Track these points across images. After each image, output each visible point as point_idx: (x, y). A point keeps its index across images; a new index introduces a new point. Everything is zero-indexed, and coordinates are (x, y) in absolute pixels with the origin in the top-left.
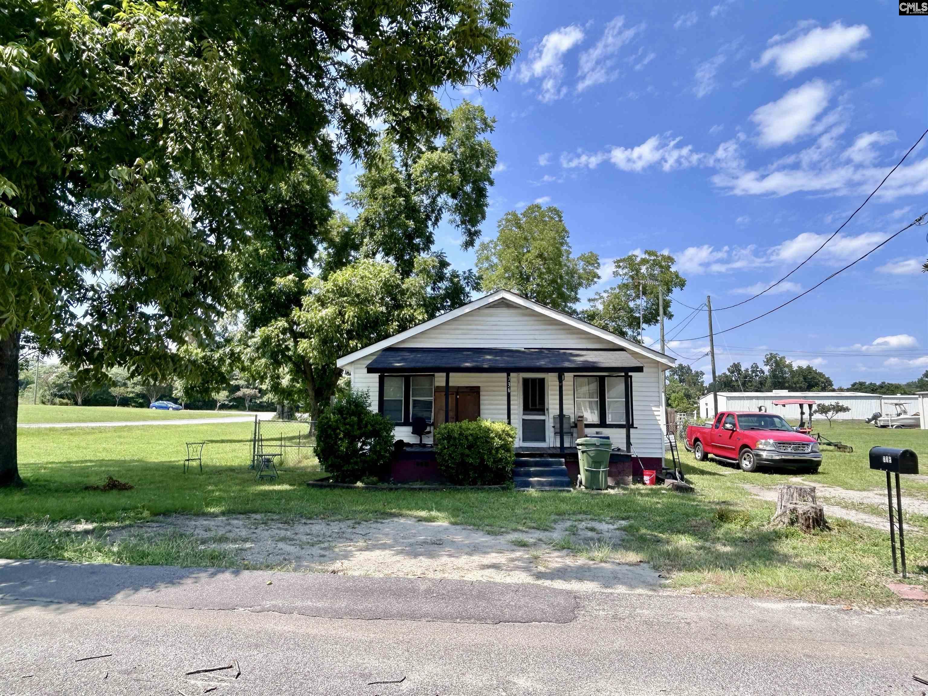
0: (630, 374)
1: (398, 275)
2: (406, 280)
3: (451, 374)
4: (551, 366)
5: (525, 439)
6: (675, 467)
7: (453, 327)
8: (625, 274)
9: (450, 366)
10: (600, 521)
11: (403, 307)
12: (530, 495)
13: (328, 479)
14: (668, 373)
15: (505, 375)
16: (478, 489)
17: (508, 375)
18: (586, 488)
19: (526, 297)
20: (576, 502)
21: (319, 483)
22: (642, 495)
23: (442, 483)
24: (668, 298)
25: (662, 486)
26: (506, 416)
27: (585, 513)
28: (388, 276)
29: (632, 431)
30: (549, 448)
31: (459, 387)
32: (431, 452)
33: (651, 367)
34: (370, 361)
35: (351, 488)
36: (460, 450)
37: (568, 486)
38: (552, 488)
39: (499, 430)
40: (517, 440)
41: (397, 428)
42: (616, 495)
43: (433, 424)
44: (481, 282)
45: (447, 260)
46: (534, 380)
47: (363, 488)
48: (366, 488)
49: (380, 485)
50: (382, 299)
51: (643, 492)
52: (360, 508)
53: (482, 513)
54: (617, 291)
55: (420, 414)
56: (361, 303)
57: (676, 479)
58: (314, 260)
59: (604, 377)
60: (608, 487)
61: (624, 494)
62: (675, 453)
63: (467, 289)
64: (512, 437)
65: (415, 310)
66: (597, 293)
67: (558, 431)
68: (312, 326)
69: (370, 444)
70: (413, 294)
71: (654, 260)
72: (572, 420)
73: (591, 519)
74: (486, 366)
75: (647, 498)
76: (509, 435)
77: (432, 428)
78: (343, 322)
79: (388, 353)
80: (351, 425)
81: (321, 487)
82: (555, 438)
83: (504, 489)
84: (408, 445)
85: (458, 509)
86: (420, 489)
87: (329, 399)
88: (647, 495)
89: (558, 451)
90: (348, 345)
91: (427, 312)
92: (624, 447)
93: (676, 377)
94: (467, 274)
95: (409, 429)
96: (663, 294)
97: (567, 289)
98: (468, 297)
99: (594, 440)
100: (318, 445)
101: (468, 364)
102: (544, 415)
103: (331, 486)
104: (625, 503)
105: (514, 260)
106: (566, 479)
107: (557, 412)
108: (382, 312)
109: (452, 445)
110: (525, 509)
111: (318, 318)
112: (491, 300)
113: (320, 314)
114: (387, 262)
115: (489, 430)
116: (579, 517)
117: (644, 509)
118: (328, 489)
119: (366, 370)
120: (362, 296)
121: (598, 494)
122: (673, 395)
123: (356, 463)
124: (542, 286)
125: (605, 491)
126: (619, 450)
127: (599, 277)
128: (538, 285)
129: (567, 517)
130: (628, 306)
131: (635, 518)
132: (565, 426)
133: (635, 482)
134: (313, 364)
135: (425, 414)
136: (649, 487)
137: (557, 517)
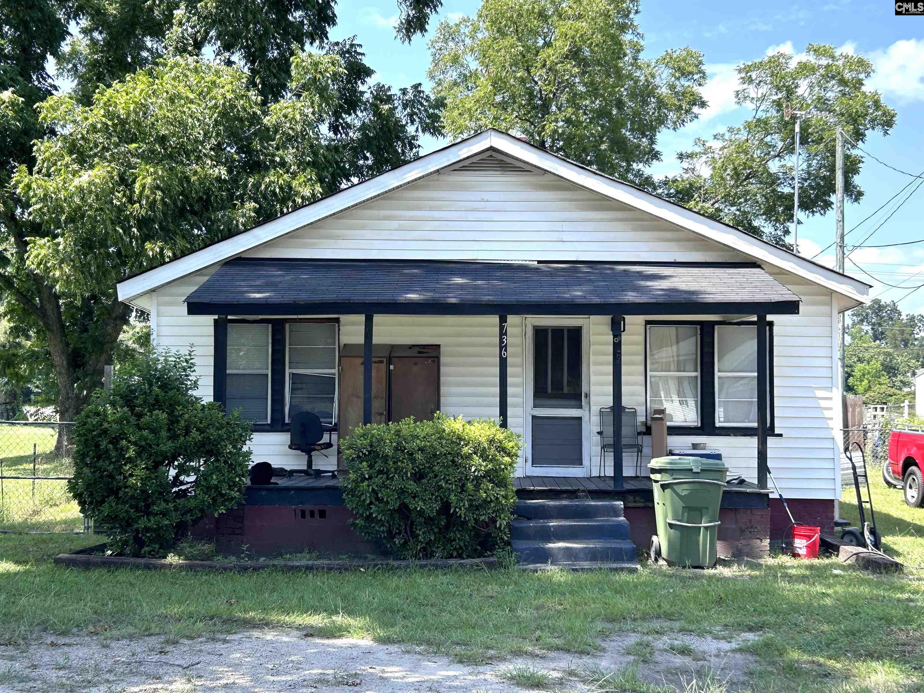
0: (769, 318)
1: (252, 94)
2: (273, 107)
3: (377, 318)
4: (596, 300)
5: (536, 461)
6: (863, 521)
7: (383, 213)
8: (763, 98)
9: (374, 298)
10: (701, 634)
11: (267, 169)
12: (550, 579)
13: (102, 548)
14: (849, 318)
15: (495, 319)
16: (437, 567)
17: (503, 320)
18: (670, 563)
19: (541, 146)
20: (648, 594)
21: (83, 557)
22: (791, 579)
23: (357, 555)
24: (854, 152)
25: (834, 559)
26: (497, 410)
27: (669, 617)
28: (229, 96)
29: (771, 441)
30: (590, 479)
31: (393, 347)
32: (335, 488)
33: (814, 303)
34: (193, 289)
35: (155, 567)
36: (397, 482)
37: (631, 559)
38: (596, 565)
39: (483, 440)
40: (520, 461)
41: (257, 437)
42: (734, 579)
43: (335, 429)
44: (442, 113)
45: (366, 61)
46: (558, 331)
47: (181, 567)
48: (190, 568)
49: (219, 561)
50: (218, 148)
51: (793, 572)
52: (176, 610)
53: (446, 617)
54: (743, 136)
55: (307, 407)
56: (171, 157)
57: (865, 545)
58: (60, 58)
59: (713, 324)
60: (717, 562)
61: (751, 577)
62: (863, 490)
63: (411, 129)
64: (509, 455)
65: (294, 175)
66: (698, 141)
67: (611, 441)
68: (58, 209)
69: (196, 470)
70: (290, 139)
71: (828, 66)
72: (641, 418)
73: (682, 630)
74: (453, 301)
75: (802, 586)
76: (502, 449)
77: (334, 436)
78: (131, 201)
79: (234, 270)
80: (153, 431)
81: (87, 566)
82: (603, 456)
83: (491, 566)
84: (281, 472)
85: (393, 610)
86: (309, 568)
87: (101, 373)
88: (803, 579)
89: (610, 486)
90: (142, 252)
91: (321, 180)
92: (752, 477)
93: (866, 327)
94: (410, 96)
95: (284, 438)
96: (846, 142)
97: (632, 130)
98: (412, 146)
99: (689, 462)
100: (78, 475)
101: (413, 296)
102: (580, 407)
103: (106, 564)
104: (754, 595)
105: (515, 64)
106: (627, 545)
107: (609, 401)
108: (218, 179)
109: (380, 472)
110: (537, 608)
111: (72, 188)
112: (465, 152)
113: (76, 182)
114: (229, 63)
115: (460, 438)
116: (657, 625)
117: (796, 609)
118: (104, 571)
119: (184, 309)
120: (173, 141)
121: (697, 578)
122: (860, 366)
123: (164, 514)
124: (577, 124)
125: (711, 571)
126: (742, 482)
127: (703, 104)
128: (568, 121)
129: (629, 625)
130: (766, 170)
131: (776, 627)
132: (625, 431)
133: (775, 551)
134: (63, 295)
135: (317, 407)
136: (806, 561)
137: (609, 626)
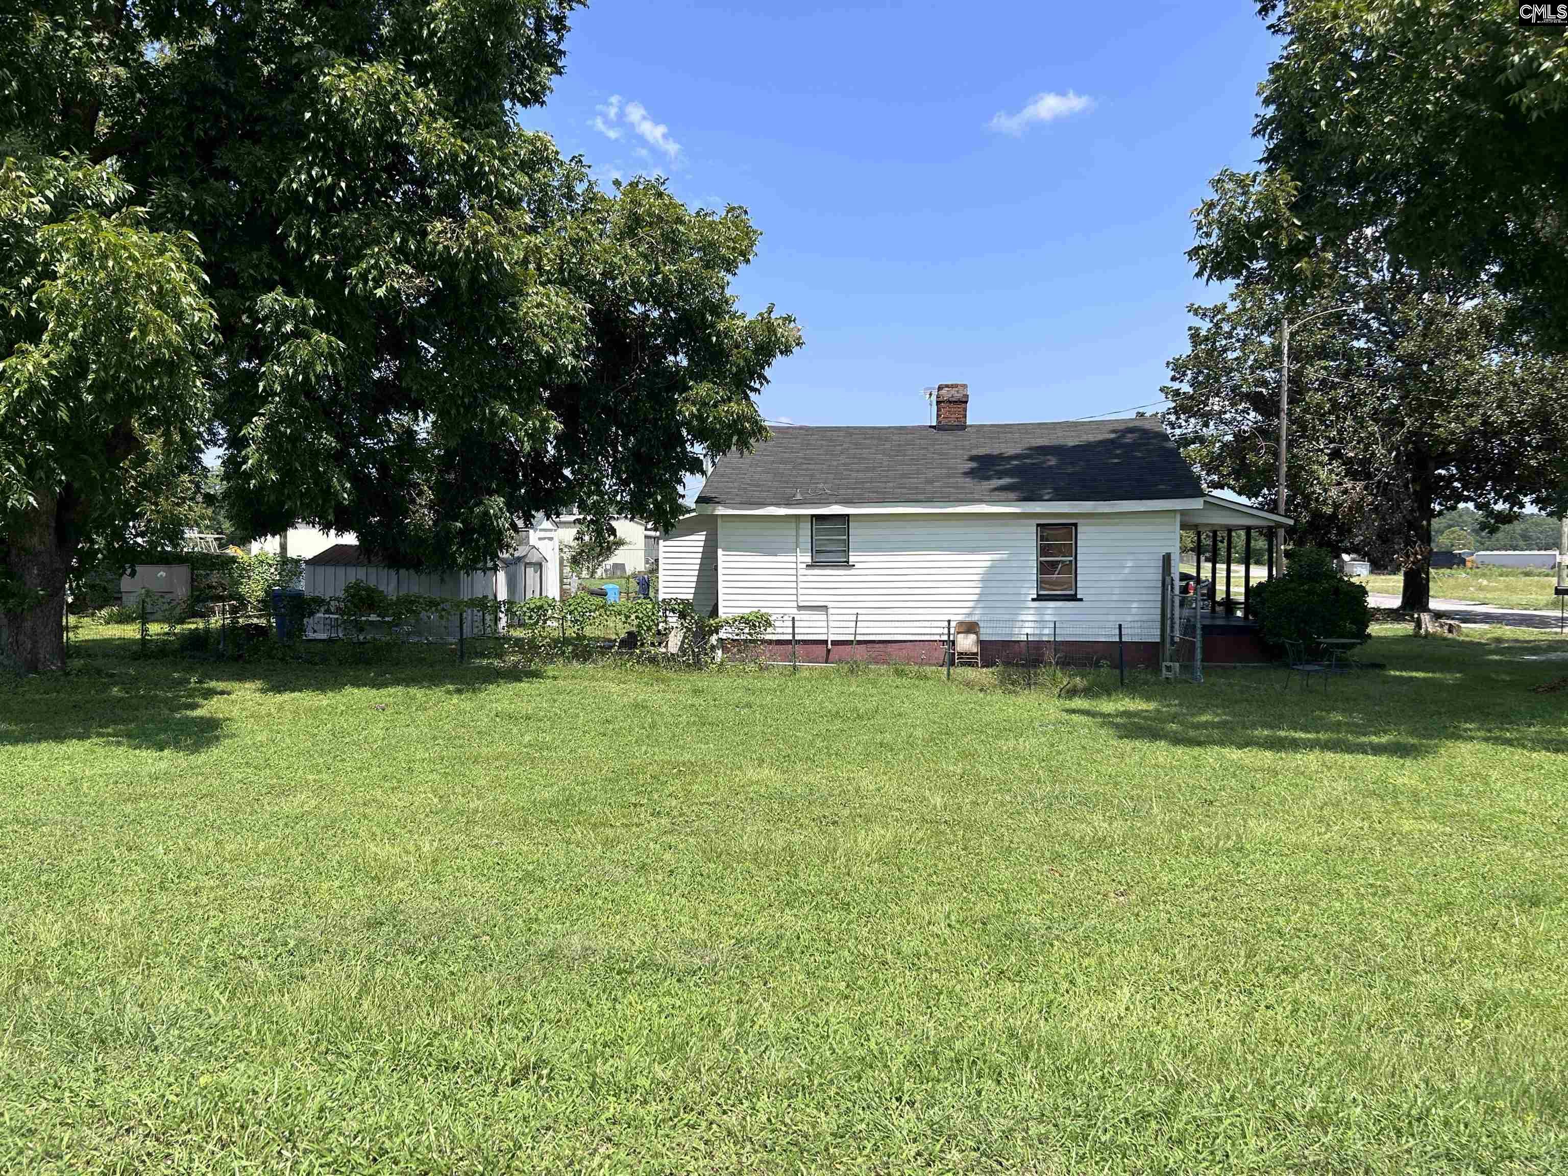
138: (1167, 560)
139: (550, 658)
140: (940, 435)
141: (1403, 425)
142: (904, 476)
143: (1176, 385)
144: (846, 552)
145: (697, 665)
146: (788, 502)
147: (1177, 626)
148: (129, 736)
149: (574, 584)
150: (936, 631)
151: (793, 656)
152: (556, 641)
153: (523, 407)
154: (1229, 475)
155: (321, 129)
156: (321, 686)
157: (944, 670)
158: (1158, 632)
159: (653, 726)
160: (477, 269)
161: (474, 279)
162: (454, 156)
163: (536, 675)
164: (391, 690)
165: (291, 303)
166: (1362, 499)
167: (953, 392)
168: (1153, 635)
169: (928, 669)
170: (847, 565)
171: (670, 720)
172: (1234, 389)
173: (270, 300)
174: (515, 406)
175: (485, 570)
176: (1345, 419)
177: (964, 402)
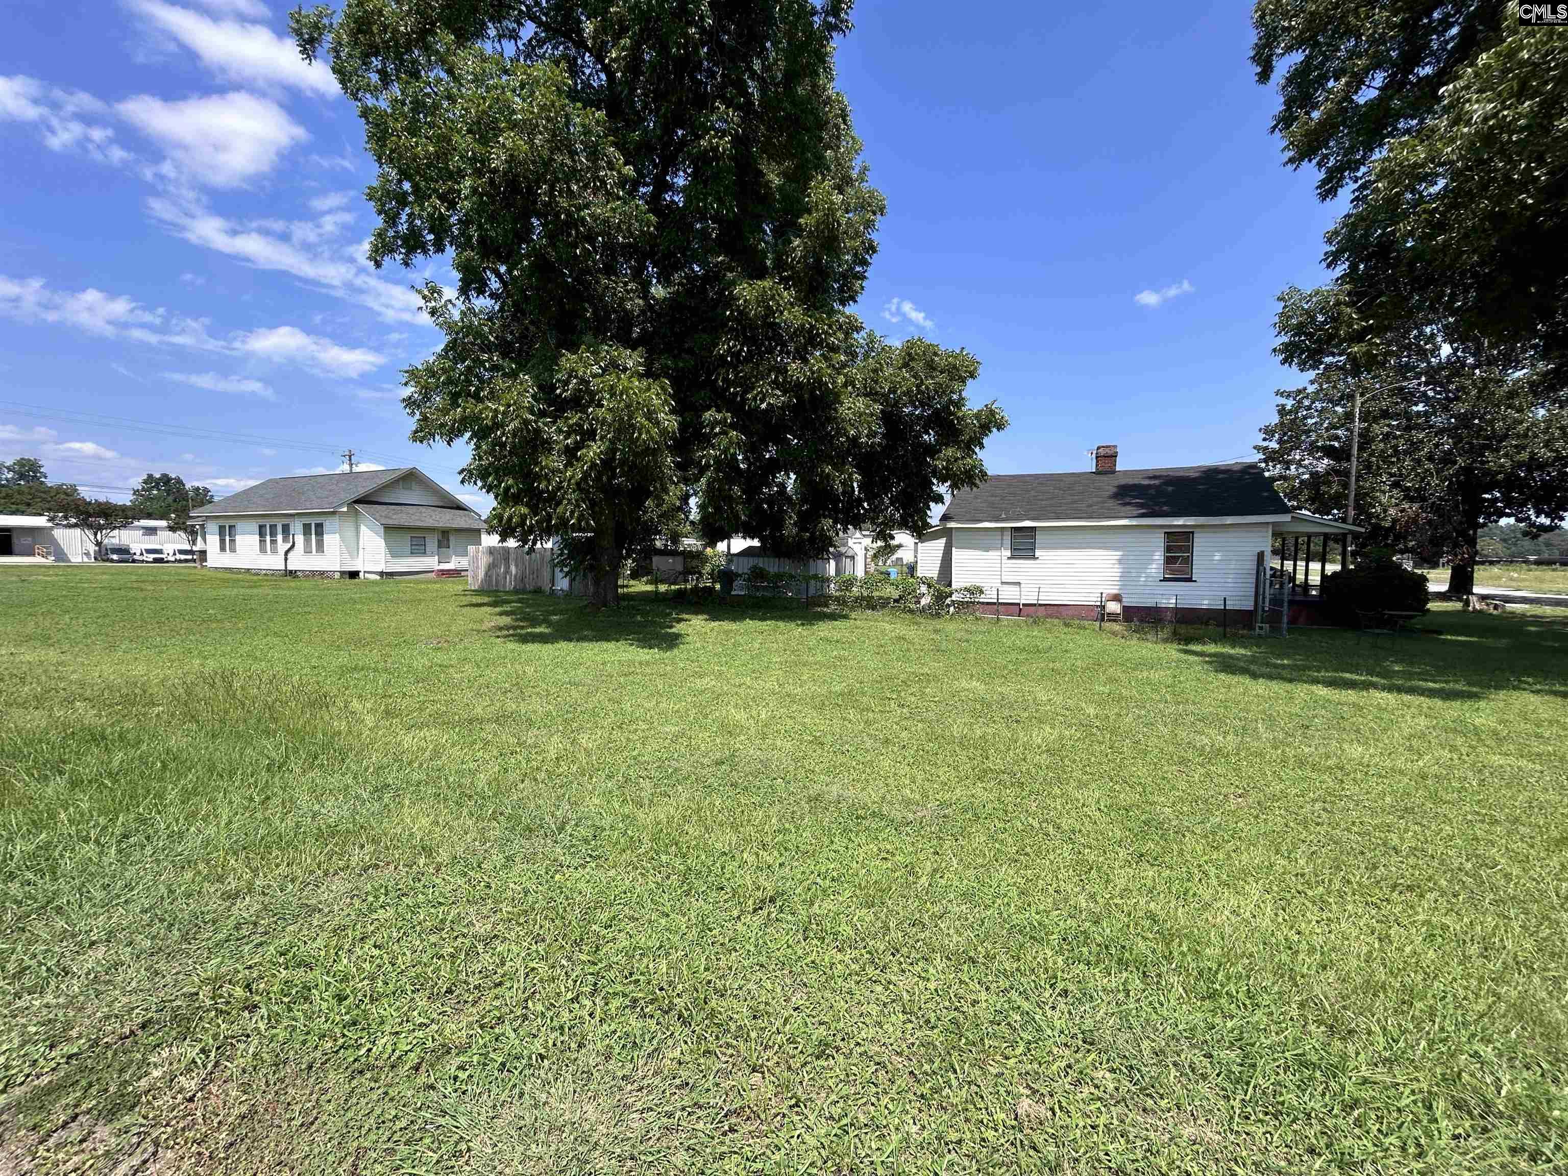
138: (1261, 556)
139: (852, 609)
140: (1098, 477)
141: (1455, 462)
142: (1074, 502)
143: (1265, 444)
144: (1033, 550)
145: (938, 615)
146: (998, 520)
147: (1267, 600)
148: (638, 640)
149: (872, 568)
150: (1093, 599)
151: (997, 612)
152: (857, 598)
153: (839, 466)
154: (1306, 501)
155: (735, 319)
156: (734, 620)
157: (1097, 624)
158: (1252, 603)
159: (908, 650)
160: (814, 389)
161: (812, 392)
162: (803, 325)
163: (846, 617)
164: (769, 622)
165: (719, 417)
166: (1418, 516)
167: (1107, 450)
168: (1248, 605)
169: (1086, 623)
170: (1034, 557)
171: (918, 647)
172: (1312, 443)
173: (709, 415)
174: (835, 467)
175: (822, 559)
176: (1404, 461)
177: (1115, 456)
